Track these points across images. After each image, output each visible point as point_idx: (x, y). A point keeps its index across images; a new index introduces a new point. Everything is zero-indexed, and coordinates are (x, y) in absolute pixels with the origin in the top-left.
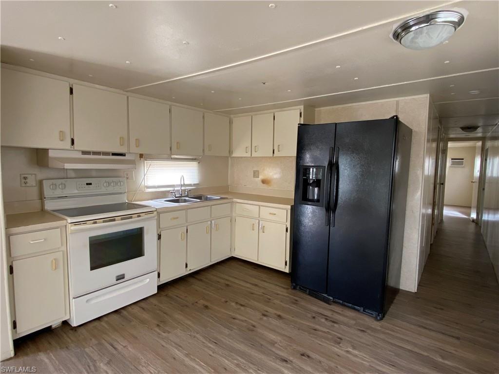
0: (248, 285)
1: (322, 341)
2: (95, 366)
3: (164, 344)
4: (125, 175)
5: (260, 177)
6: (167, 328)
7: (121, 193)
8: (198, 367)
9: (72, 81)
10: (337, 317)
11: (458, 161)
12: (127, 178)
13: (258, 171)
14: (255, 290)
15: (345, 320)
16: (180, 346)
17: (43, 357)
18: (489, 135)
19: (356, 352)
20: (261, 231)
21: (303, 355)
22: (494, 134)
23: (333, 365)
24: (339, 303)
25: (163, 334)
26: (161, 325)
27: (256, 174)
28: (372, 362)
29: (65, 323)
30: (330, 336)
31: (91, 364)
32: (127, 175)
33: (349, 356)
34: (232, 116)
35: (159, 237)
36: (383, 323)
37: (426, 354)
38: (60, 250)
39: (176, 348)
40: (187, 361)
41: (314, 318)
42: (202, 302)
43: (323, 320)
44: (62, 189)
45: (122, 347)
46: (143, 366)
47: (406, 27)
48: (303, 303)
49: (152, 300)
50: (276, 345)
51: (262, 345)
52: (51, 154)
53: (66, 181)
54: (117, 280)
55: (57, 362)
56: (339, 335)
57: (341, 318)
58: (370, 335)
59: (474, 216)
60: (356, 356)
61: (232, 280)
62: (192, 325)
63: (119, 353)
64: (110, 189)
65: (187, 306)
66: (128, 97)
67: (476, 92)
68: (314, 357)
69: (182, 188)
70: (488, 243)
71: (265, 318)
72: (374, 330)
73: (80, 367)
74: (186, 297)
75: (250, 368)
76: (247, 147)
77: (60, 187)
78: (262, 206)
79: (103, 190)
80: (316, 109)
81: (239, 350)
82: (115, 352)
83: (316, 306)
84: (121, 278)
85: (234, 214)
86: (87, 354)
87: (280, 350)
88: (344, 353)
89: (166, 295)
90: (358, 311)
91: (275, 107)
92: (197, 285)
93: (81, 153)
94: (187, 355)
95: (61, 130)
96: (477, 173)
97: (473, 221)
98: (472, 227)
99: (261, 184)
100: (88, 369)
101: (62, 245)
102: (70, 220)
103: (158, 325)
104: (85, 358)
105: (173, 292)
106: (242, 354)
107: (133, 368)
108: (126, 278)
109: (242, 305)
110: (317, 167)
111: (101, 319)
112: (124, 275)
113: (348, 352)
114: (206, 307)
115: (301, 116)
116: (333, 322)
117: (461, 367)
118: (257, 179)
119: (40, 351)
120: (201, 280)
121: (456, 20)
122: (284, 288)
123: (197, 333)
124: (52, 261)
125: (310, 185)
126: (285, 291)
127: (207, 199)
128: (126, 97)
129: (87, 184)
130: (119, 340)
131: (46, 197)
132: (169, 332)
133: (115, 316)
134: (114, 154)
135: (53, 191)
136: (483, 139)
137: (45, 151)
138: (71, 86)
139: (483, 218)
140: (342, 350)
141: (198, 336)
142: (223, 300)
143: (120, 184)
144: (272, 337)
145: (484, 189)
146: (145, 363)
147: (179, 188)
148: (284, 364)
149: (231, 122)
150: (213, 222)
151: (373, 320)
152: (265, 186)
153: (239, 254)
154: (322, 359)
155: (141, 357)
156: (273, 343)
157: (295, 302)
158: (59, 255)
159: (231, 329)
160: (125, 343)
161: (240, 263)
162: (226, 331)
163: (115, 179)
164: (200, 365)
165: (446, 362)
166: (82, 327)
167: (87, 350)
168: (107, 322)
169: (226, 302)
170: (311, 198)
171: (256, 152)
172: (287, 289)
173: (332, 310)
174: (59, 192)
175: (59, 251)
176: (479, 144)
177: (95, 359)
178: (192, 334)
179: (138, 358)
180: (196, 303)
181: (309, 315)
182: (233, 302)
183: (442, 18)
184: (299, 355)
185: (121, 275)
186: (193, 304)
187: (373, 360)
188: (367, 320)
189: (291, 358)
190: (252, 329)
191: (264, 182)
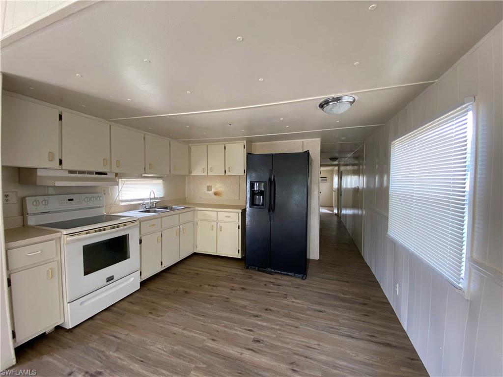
0: (214, 271)
1: (275, 299)
2: (105, 356)
3: (162, 325)
4: (102, 192)
5: (212, 190)
6: (159, 313)
7: (100, 207)
8: (196, 335)
9: (61, 109)
10: (279, 282)
11: (324, 179)
12: (104, 194)
13: (211, 186)
14: (219, 274)
15: (285, 283)
16: (176, 324)
17: (47, 359)
18: (343, 163)
19: (297, 301)
20: (219, 230)
21: (266, 310)
22: (346, 163)
23: (287, 312)
24: (278, 273)
25: (158, 318)
26: (152, 312)
27: (209, 188)
28: (308, 305)
29: (59, 328)
30: (279, 295)
31: (100, 355)
32: (104, 191)
33: (294, 304)
34: (190, 145)
35: (141, 241)
36: (307, 280)
37: (334, 294)
38: (55, 259)
39: (173, 326)
40: (186, 333)
41: (266, 285)
42: (181, 289)
43: (272, 285)
44: (45, 205)
45: (124, 336)
46: (150, 345)
47: (327, 102)
48: (255, 277)
49: (137, 295)
50: (247, 307)
51: (237, 310)
52: (40, 173)
53: (49, 198)
54: (107, 282)
55: (65, 360)
56: (285, 293)
57: (282, 282)
58: (302, 289)
59: (336, 211)
60: (298, 303)
61: (201, 270)
62: (180, 307)
63: (124, 340)
64: (90, 204)
65: (170, 294)
66: (110, 126)
67: (344, 138)
68: (273, 310)
69: (151, 201)
70: (347, 227)
71: (233, 292)
72: (303, 286)
73: (90, 359)
74: (166, 288)
75: (235, 326)
76: (203, 169)
77: (44, 203)
78: (219, 211)
79: (84, 205)
80: (253, 144)
81: (223, 317)
82: (119, 341)
83: (265, 278)
84: (110, 279)
85: (195, 220)
86: (93, 348)
87: (251, 310)
88: (291, 303)
89: (148, 289)
90: (291, 276)
91: (225, 140)
92: (172, 278)
93: (68, 172)
94: (184, 329)
95: (51, 151)
96: (336, 186)
97: (336, 214)
98: (335, 218)
99: (213, 195)
100: (99, 359)
101: (57, 255)
102: (65, 232)
103: (151, 313)
104: (92, 351)
105: (153, 286)
106: (226, 319)
107: (142, 348)
108: (115, 279)
109: (214, 286)
110: (260, 182)
111: (94, 318)
112: (113, 276)
113: (293, 302)
114: (186, 292)
115: (244, 148)
116: (279, 285)
117: (353, 297)
118: (210, 192)
119: (42, 355)
120: (174, 274)
121: (352, 101)
122: (240, 269)
123: (186, 312)
124: (48, 271)
125: (257, 194)
126: (241, 271)
127: (172, 209)
128: (109, 125)
129: (69, 200)
130: (119, 331)
131: (29, 213)
132: (162, 316)
133: (106, 314)
134: (97, 173)
135: (36, 207)
136: (338, 165)
137: (33, 170)
138: (60, 113)
139: (342, 213)
140: (289, 301)
141: (187, 313)
142: (198, 285)
143: (100, 199)
144: (243, 303)
145: (341, 195)
146: (151, 342)
147: (149, 201)
148: (257, 318)
149: (190, 149)
150: (181, 226)
151: (300, 280)
152: (216, 197)
153: (201, 250)
154: (279, 310)
155: (145, 339)
156: (245, 307)
157: (250, 277)
158: (54, 265)
159: (212, 304)
160: (126, 332)
161: (201, 257)
162: (209, 306)
163: (94, 195)
164: (197, 333)
165: (345, 296)
166: (76, 328)
167: (91, 345)
168: (101, 320)
169: (201, 286)
170: (257, 203)
171: (211, 171)
172: (242, 269)
173: (276, 278)
174: (42, 208)
175: (54, 261)
176: (336, 168)
177: (103, 350)
178: (182, 313)
179: (143, 341)
180: (177, 290)
181: (262, 284)
182: (206, 285)
183: (345, 99)
184: (264, 311)
185: (111, 277)
186: (174, 292)
187: (308, 303)
188: (298, 281)
189: (260, 314)
190: (227, 300)
191: (216, 194)
